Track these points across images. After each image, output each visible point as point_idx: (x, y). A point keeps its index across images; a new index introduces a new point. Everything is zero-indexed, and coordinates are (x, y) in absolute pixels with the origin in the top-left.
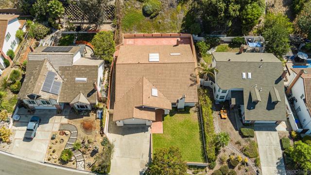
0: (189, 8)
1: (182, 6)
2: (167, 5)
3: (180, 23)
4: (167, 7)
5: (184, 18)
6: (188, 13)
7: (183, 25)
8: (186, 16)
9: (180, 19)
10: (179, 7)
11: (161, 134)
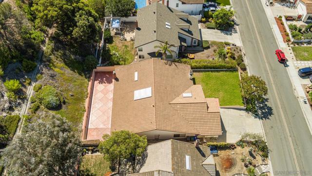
0: (60, 61)
1: (55, 67)
2: (51, 81)
3: (77, 75)
4: (54, 82)
5: (71, 70)
6: (66, 64)
7: (80, 74)
8: (69, 67)
9: (72, 75)
10: (56, 70)
11: (219, 100)
